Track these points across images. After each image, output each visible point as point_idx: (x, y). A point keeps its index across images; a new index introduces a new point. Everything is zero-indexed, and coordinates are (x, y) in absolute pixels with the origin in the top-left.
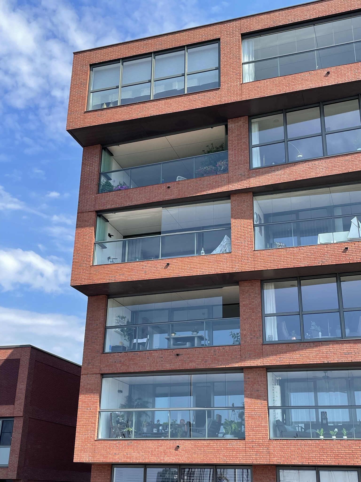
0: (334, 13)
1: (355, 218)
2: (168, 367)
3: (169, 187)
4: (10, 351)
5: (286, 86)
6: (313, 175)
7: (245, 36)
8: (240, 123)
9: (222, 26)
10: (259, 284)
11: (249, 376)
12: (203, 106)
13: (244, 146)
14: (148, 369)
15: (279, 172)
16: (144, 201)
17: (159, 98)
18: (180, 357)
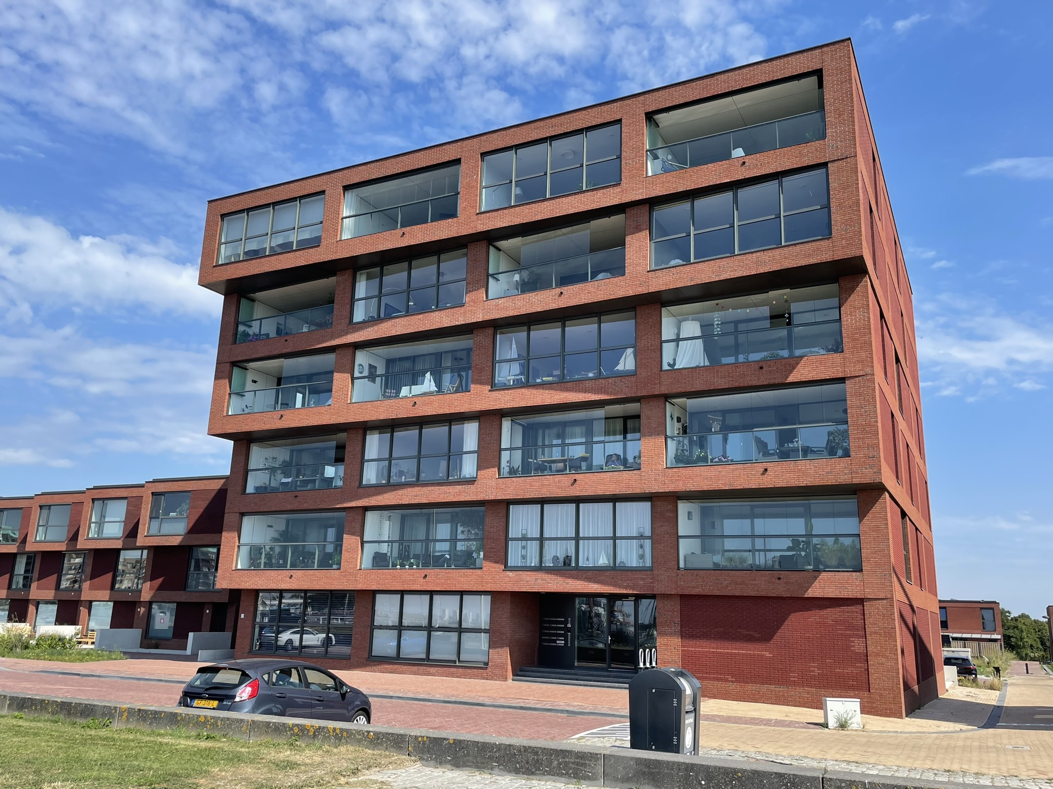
0: (417, 167)
1: (429, 373)
2: (289, 507)
3: (286, 340)
4: (223, 481)
5: (371, 245)
6: (394, 333)
7: (346, 188)
8: (346, 276)
9: (327, 176)
10: (361, 432)
11: (350, 515)
12: (306, 263)
13: (346, 301)
14: (274, 509)
15: (369, 329)
16: (267, 354)
17: (274, 253)
18: (298, 499)
